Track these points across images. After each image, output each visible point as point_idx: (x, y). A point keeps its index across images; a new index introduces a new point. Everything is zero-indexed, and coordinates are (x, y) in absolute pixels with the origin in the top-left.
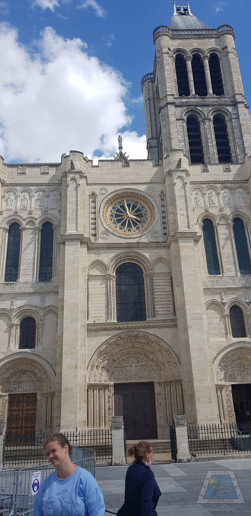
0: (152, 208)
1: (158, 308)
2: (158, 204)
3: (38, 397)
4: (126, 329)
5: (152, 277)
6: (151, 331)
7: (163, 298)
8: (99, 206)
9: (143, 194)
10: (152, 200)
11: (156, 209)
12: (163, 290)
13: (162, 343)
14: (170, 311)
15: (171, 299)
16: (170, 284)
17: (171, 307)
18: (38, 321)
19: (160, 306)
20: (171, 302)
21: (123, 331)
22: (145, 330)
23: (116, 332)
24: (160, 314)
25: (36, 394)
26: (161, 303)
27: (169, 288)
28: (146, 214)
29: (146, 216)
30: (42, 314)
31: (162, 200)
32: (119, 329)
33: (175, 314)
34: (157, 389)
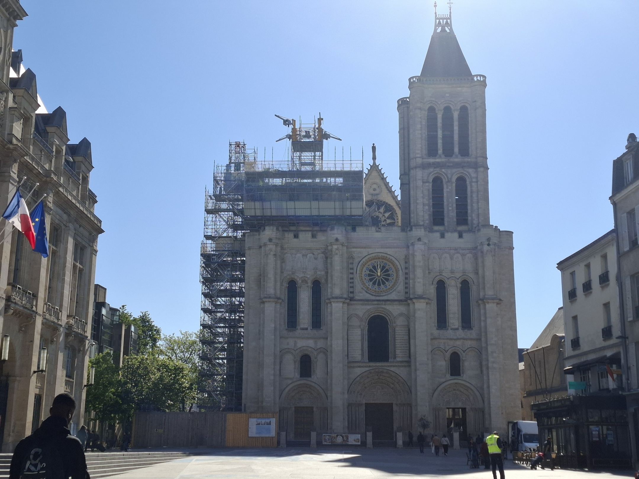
0: (397, 271)
1: (398, 352)
2: (402, 267)
3: (315, 409)
4: (375, 367)
5: (394, 329)
6: (392, 369)
7: (402, 345)
8: (356, 268)
9: (391, 257)
10: (398, 264)
11: (401, 271)
12: (402, 339)
13: (400, 378)
14: (406, 355)
15: (408, 346)
16: (407, 334)
17: (408, 351)
18: (313, 358)
19: (399, 351)
20: (408, 348)
21: (371, 368)
22: (388, 368)
23: (367, 369)
24: (399, 357)
25: (313, 407)
26: (400, 348)
27: (407, 337)
28: (393, 274)
29: (392, 275)
30: (316, 354)
31: (406, 263)
32: (370, 366)
33: (410, 357)
34: (395, 408)
